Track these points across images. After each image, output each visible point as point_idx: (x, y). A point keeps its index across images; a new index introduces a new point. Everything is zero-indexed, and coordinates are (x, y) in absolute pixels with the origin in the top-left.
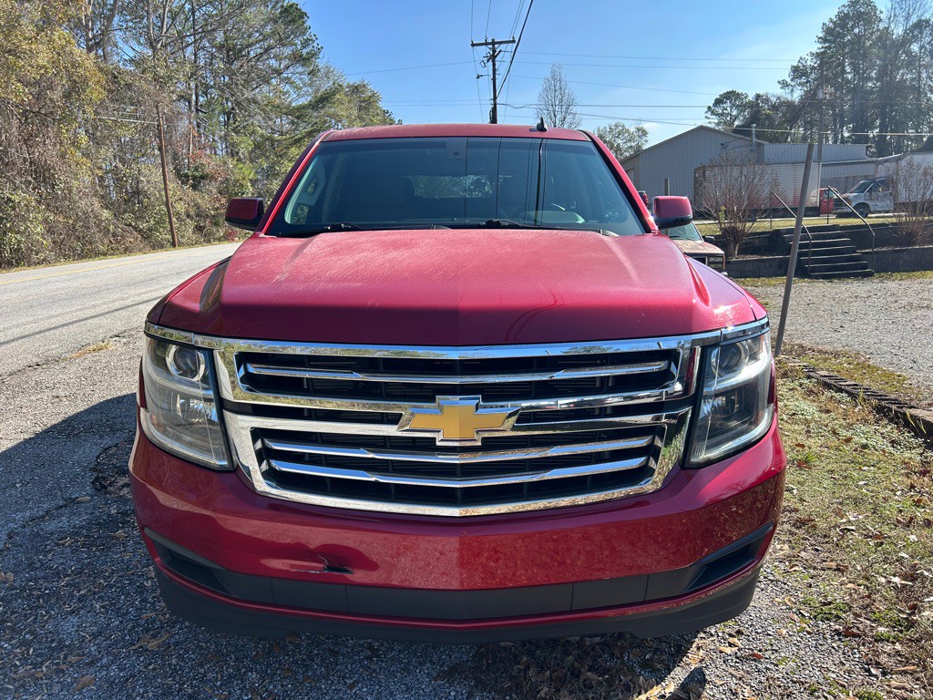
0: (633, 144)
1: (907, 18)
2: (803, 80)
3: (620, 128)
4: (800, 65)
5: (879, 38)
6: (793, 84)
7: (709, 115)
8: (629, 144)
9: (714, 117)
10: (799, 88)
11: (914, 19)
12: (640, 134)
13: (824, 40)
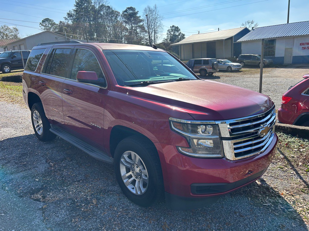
0: (12, 34)
1: (99, 3)
2: (71, 18)
3: (6, 27)
4: (70, 13)
5: (92, 8)
6: (69, 19)
7: (41, 25)
8: (11, 34)
9: (43, 27)
10: (71, 20)
11: (101, 4)
12: (15, 30)
13: (76, 6)
